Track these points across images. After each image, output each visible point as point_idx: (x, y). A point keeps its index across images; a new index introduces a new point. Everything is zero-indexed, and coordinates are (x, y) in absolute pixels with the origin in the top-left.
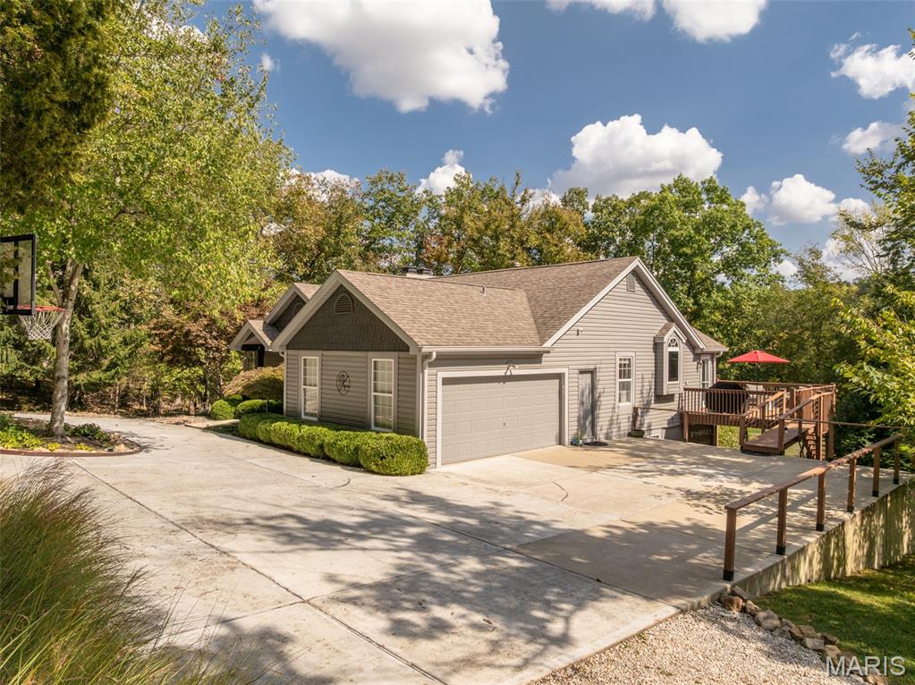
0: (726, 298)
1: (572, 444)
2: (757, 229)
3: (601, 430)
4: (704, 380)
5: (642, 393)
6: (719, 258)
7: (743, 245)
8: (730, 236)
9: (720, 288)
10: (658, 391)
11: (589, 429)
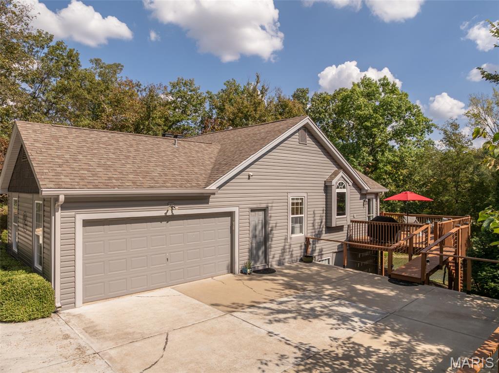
0: (394, 156)
1: (242, 272)
2: (415, 110)
3: (273, 258)
4: (369, 213)
5: (314, 226)
6: (391, 129)
7: (406, 121)
8: (397, 114)
9: (391, 150)
10: (328, 224)
11: (262, 258)
